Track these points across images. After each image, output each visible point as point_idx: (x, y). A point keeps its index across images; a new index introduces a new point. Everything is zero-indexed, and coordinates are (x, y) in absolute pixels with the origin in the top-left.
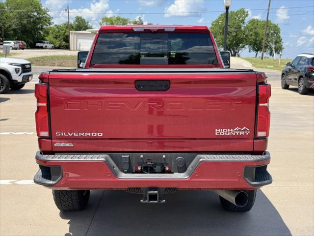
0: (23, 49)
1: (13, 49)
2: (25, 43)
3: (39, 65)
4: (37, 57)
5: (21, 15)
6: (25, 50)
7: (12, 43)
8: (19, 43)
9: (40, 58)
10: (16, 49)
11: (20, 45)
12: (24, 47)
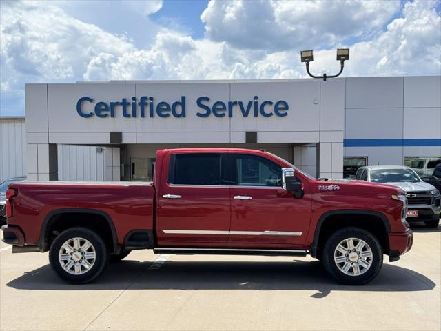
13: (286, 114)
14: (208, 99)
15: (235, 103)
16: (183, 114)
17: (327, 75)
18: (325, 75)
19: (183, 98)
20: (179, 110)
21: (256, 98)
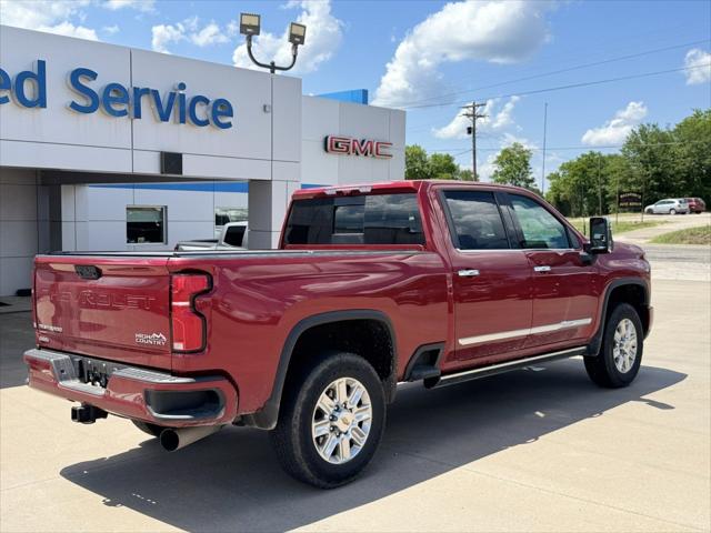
0: (698, 212)
1: (677, 213)
2: (702, 202)
3: (697, 243)
4: (695, 229)
5: (702, 150)
6: (703, 214)
7: (676, 203)
8: (690, 201)
9: (699, 229)
10: (684, 213)
11: (690, 206)
12: (700, 208)
13: (228, 125)
14: (93, 75)
15: (146, 91)
16: (41, 102)
17: (276, 65)
18: (273, 63)
19: (42, 64)
20: (29, 89)
21: (182, 86)
